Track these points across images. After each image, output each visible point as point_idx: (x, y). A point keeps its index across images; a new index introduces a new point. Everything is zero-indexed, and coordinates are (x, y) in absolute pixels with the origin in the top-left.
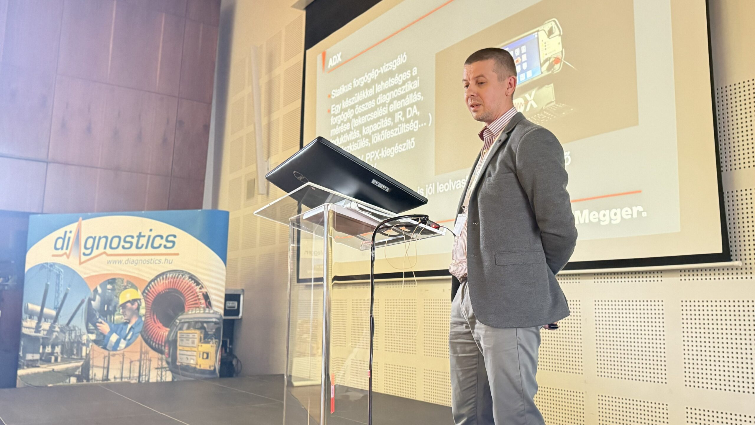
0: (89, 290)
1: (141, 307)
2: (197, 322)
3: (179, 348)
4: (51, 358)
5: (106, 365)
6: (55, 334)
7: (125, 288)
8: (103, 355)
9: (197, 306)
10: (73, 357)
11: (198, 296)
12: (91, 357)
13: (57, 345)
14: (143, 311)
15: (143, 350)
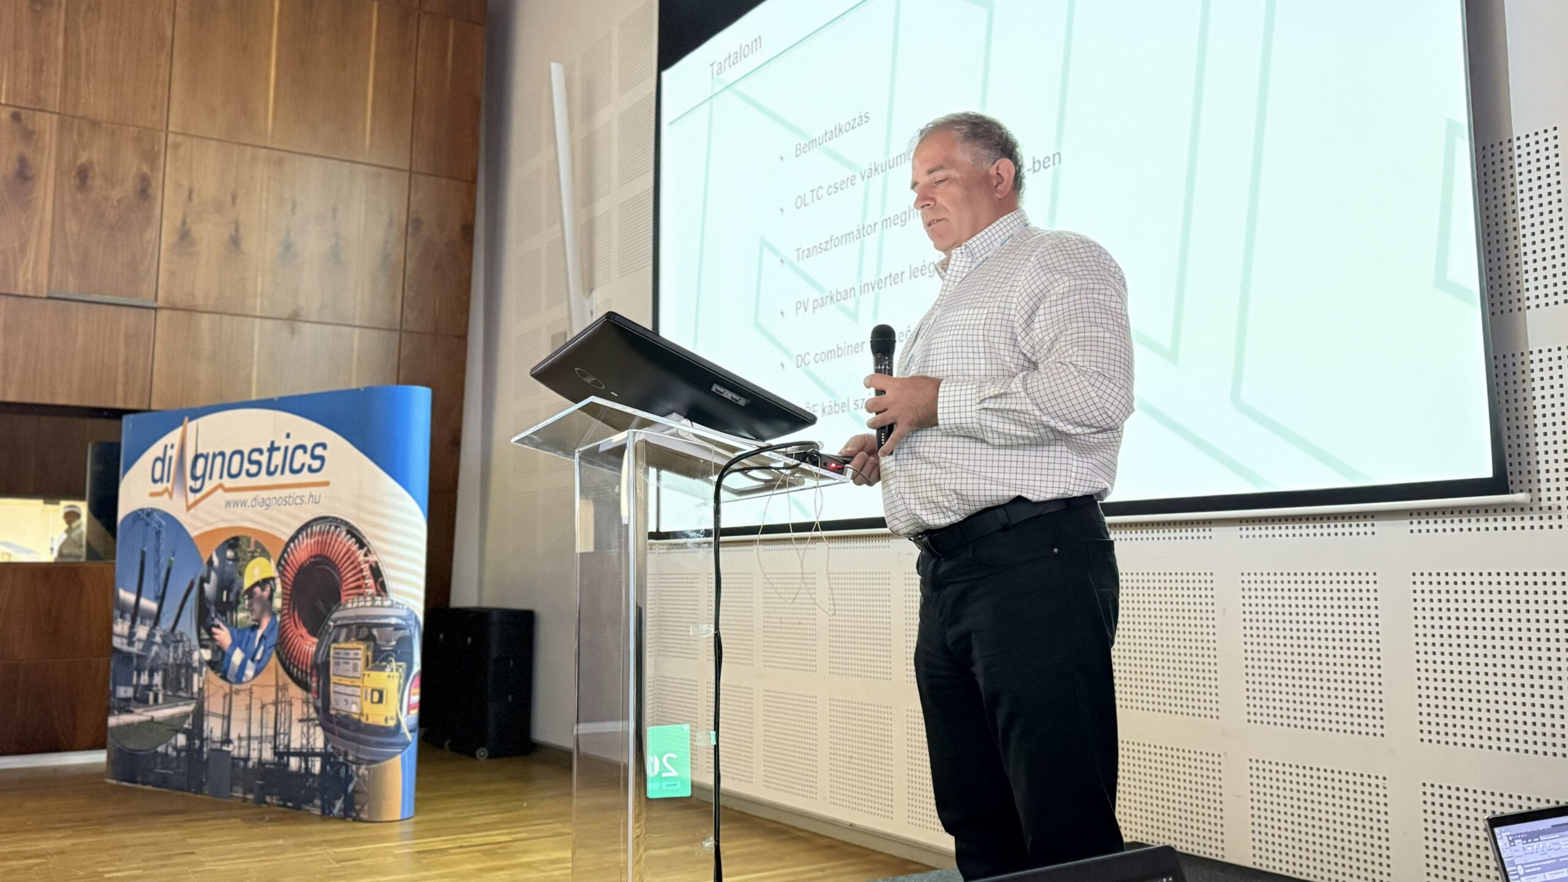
0: (201, 561)
1: (275, 595)
2: (360, 626)
3: (333, 679)
4: (148, 696)
5: (226, 713)
6: (155, 648)
7: (253, 557)
8: (221, 693)
9: (360, 591)
10: (181, 693)
11: (361, 571)
12: (206, 695)
13: (157, 670)
15: (280, 683)
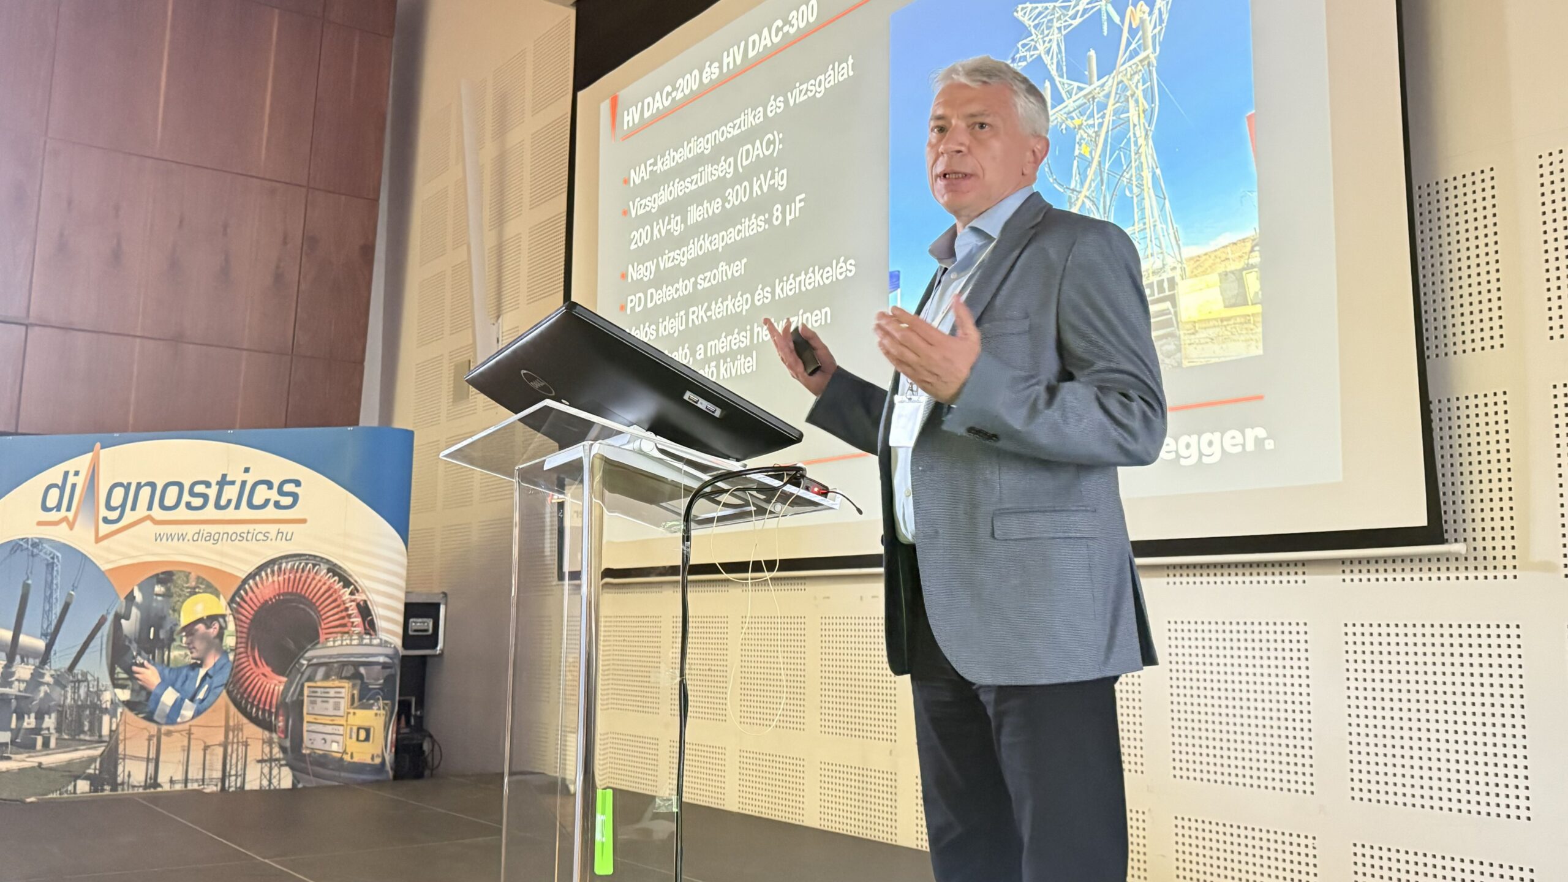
1: (226, 632)
2: (344, 664)
3: (307, 718)
4: (35, 740)
5: (152, 755)
6: (44, 689)
7: (193, 593)
8: (145, 734)
9: (346, 629)
10: (82, 737)
11: (347, 609)
12: (121, 737)
13: (49, 713)
14: (230, 641)
15: (231, 724)
